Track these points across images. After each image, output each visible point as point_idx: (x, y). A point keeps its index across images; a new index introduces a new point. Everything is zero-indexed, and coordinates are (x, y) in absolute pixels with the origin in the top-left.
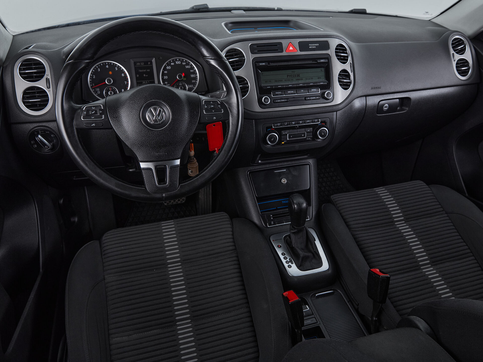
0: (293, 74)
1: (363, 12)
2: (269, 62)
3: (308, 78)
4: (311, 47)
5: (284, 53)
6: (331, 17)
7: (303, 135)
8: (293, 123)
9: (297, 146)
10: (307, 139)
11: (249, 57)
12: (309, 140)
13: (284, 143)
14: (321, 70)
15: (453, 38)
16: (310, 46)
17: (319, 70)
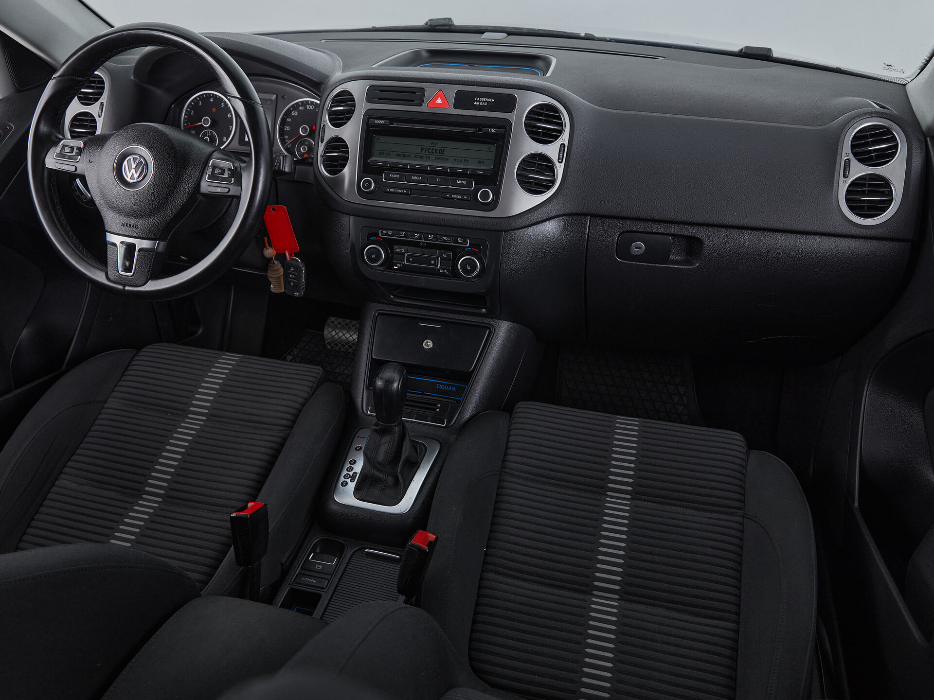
0: (432, 148)
2: (392, 120)
3: (460, 159)
4: (478, 103)
5: (424, 108)
6: (661, 58)
7: (433, 262)
8: (416, 235)
9: (422, 281)
10: (442, 271)
11: (362, 107)
12: (444, 275)
13: (397, 267)
14: (489, 148)
15: (862, 124)
16: (477, 101)
17: (484, 147)
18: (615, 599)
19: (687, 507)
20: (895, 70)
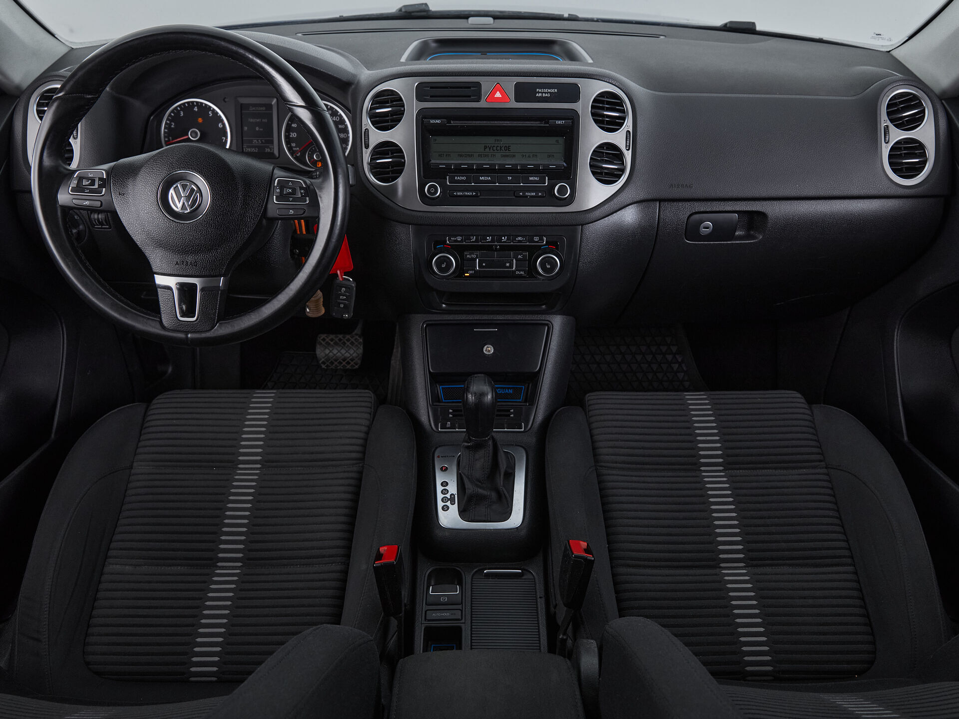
0: (496, 145)
1: (747, 29)
2: (449, 118)
3: (527, 155)
4: (540, 95)
5: (483, 104)
6: (662, 37)
7: (507, 265)
8: (488, 238)
9: (496, 286)
10: (517, 273)
11: (412, 107)
12: (520, 276)
13: (468, 275)
14: (557, 141)
15: (893, 92)
16: (539, 92)
17: (552, 140)
18: (742, 567)
19: (776, 469)
20: (883, 39)
